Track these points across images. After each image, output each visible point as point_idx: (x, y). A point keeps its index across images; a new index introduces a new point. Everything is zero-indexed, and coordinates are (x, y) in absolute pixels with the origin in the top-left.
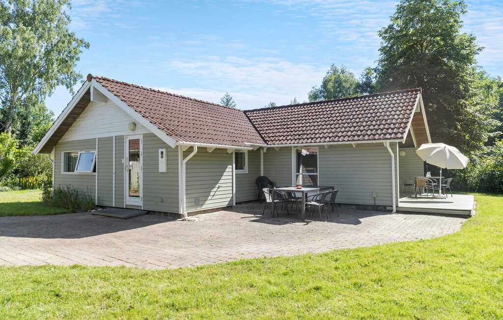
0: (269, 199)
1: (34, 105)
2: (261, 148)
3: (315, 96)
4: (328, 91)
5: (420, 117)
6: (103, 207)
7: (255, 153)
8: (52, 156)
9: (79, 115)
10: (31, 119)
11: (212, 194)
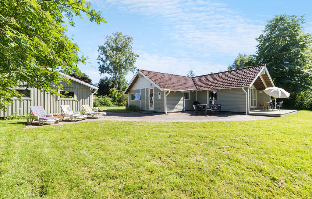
0: (195, 108)
1: (122, 78)
2: (195, 91)
3: (231, 68)
4: (237, 65)
5: (267, 76)
6: (143, 111)
7: (193, 93)
8: (128, 95)
9: (136, 82)
10: (121, 83)
11: (176, 107)
